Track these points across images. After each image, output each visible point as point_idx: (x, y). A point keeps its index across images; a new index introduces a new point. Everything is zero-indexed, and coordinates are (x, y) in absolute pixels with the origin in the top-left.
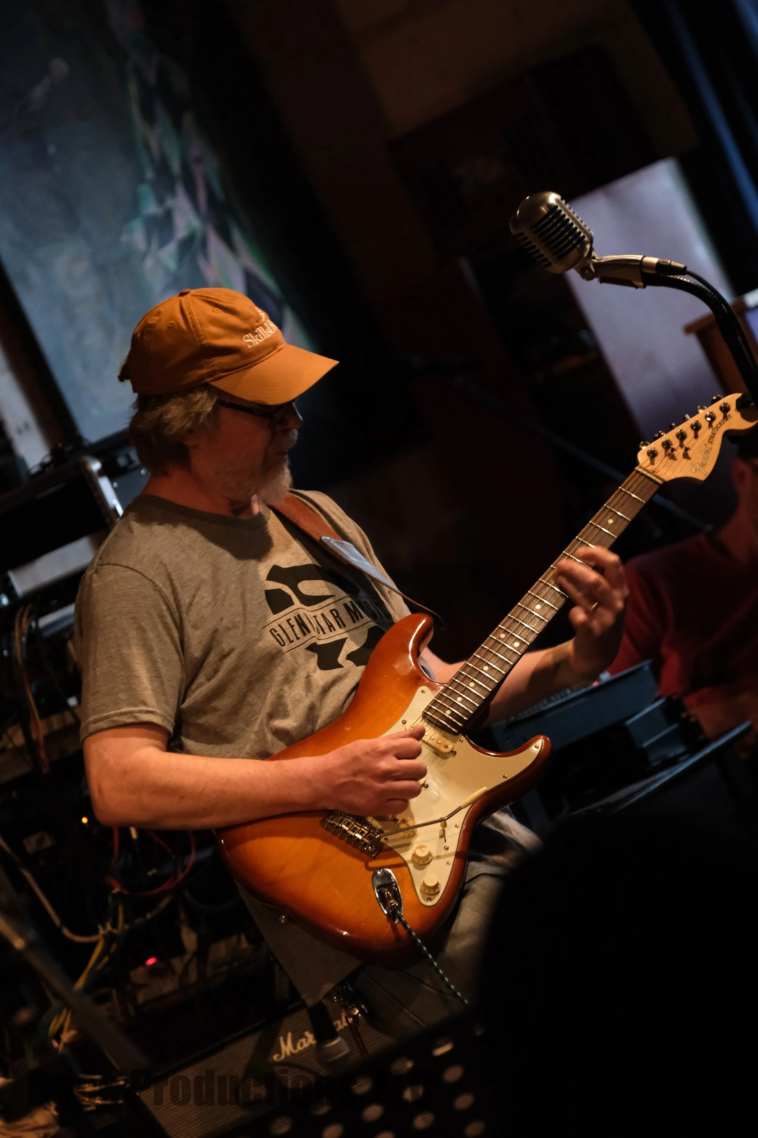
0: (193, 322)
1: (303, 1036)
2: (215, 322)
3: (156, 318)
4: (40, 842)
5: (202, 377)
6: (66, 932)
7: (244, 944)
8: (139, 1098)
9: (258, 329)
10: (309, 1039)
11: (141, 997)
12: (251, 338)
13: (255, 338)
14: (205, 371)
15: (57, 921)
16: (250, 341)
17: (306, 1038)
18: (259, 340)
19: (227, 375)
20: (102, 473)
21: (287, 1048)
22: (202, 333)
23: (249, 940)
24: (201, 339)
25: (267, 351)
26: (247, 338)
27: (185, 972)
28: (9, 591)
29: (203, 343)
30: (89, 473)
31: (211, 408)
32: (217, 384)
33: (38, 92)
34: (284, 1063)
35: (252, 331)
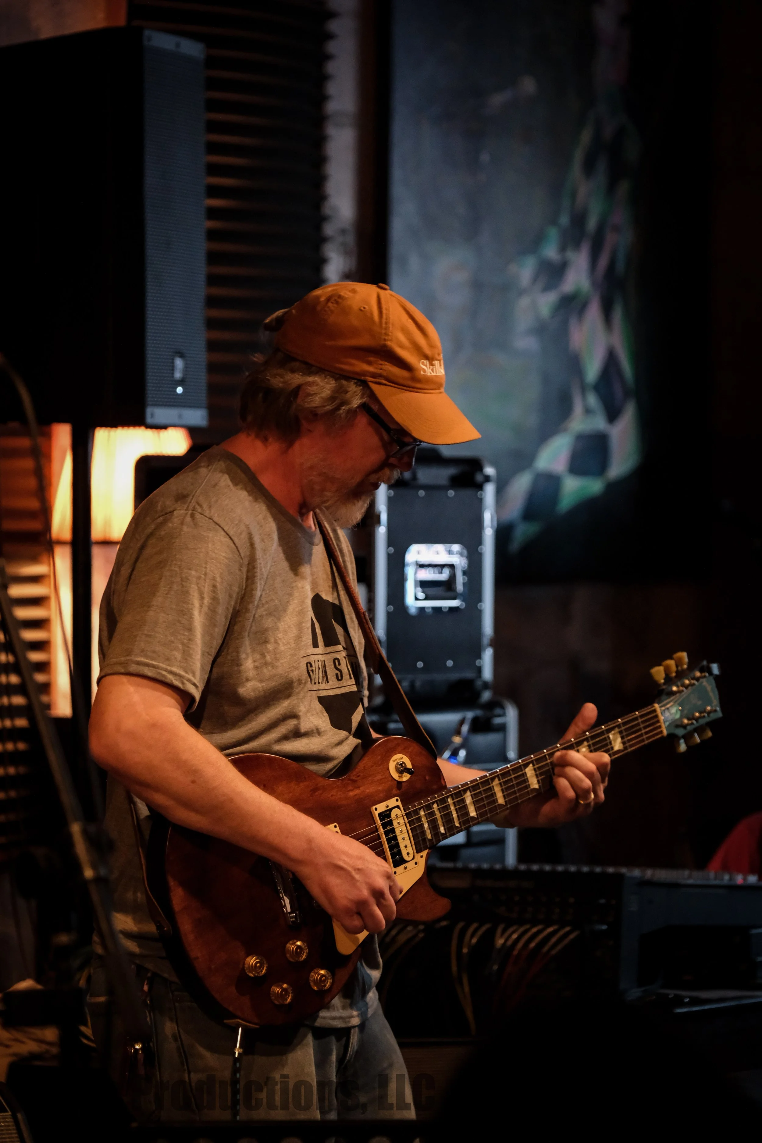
0: (386, 319)
2: (405, 330)
3: (350, 294)
5: (365, 373)
9: (436, 361)
12: (426, 366)
13: (430, 368)
14: (371, 369)
16: (425, 368)
18: (431, 372)
19: (388, 385)
22: (390, 334)
24: (387, 338)
25: (432, 387)
26: (423, 364)
29: (386, 343)
31: (356, 405)
32: (375, 387)
33: (498, 100)
35: (430, 359)
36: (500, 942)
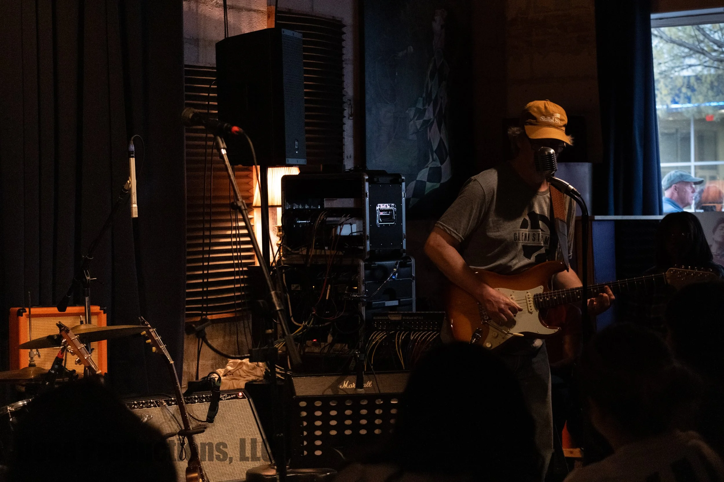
1: (352, 384)
4: (297, 287)
6: (292, 319)
7: (346, 348)
8: (292, 380)
10: (354, 386)
11: (306, 350)
12: (543, 118)
15: (291, 314)
17: (353, 385)
20: (367, 180)
21: (345, 385)
23: (348, 347)
27: (324, 348)
28: (322, 205)
30: (364, 178)
33: (401, 54)
34: (342, 389)
36: (412, 338)
